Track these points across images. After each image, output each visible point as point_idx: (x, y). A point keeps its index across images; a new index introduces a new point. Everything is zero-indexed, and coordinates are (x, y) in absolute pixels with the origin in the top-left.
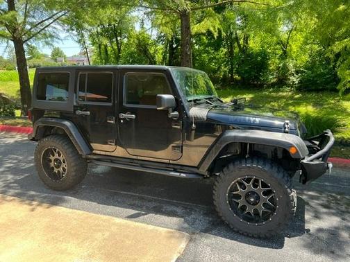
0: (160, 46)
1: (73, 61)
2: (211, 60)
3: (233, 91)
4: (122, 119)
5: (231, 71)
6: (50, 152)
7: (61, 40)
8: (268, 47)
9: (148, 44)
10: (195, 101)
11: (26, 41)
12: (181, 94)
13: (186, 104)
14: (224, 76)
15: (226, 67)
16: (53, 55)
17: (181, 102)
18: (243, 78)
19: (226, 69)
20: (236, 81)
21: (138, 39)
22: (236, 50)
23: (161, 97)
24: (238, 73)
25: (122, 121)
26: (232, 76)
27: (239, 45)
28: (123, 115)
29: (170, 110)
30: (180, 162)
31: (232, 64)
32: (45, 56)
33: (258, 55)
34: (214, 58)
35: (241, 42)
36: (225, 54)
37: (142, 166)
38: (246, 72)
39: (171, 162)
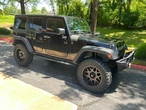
0: (87, 7)
1: (50, 13)
2: (110, 15)
3: (119, 30)
4: (45, 38)
5: (119, 20)
6: (19, 50)
7: (41, 3)
8: (140, 9)
9: (81, 6)
10: (75, 32)
11: (26, 3)
12: (68, 29)
13: (70, 33)
14: (116, 23)
15: (117, 18)
16: (42, 11)
17: (68, 32)
18: (125, 24)
19: (117, 20)
20: (122, 26)
21: (77, 4)
22: (123, 10)
23: (58, 30)
24: (123, 22)
25: (45, 39)
26: (120, 23)
27: (125, 8)
28: (45, 36)
29: (63, 35)
30: (66, 58)
31: (120, 17)
32: (39, 11)
33: (133, 13)
34: (112, 14)
35: (126, 6)
36: (117, 12)
37: (52, 59)
38: (127, 21)
39: (63, 58)
